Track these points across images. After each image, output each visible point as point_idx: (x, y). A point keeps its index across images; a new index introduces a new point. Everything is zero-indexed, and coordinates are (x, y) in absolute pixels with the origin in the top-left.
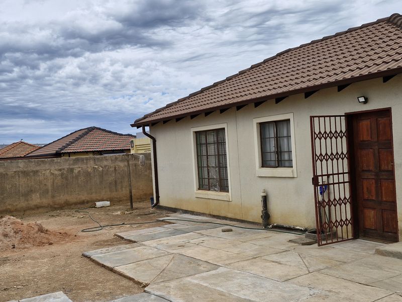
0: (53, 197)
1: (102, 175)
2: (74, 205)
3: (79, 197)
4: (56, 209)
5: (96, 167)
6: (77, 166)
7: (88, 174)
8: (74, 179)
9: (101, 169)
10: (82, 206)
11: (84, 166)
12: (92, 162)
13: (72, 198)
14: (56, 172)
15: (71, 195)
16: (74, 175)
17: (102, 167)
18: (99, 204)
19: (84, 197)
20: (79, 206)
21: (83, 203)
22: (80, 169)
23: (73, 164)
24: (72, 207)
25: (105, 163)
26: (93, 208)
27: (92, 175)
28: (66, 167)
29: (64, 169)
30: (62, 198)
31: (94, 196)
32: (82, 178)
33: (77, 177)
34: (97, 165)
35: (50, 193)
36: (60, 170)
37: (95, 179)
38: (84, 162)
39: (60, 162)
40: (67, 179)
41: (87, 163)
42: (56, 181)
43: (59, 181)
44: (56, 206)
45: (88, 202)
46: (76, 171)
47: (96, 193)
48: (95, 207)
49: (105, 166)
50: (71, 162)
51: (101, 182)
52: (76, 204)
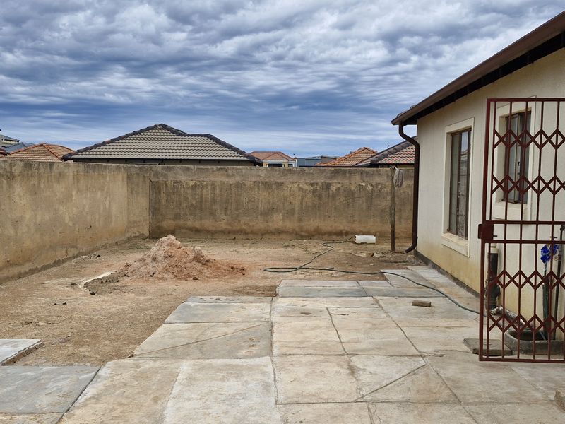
0: (300, 220)
1: (371, 197)
2: (326, 235)
3: (336, 225)
4: (302, 237)
5: (363, 184)
6: (336, 181)
7: (350, 194)
8: (330, 199)
9: (370, 188)
10: (338, 238)
11: (346, 182)
12: (357, 177)
13: (326, 225)
14: (307, 187)
15: (324, 220)
16: (331, 194)
17: (372, 185)
18: (359, 238)
19: (342, 225)
20: (334, 237)
21: (340, 234)
22: (339, 186)
23: (331, 178)
24: (325, 237)
25: (377, 180)
26: (352, 244)
27: (356, 196)
28: (320, 181)
29: (317, 184)
30: (312, 223)
31: (356, 226)
32: (341, 199)
33: (334, 197)
34: (364, 182)
35: (296, 216)
36: (312, 185)
37: (361, 202)
38: (346, 176)
39: (312, 174)
40: (320, 197)
41: (350, 177)
42: (305, 200)
43: (309, 199)
44: (303, 234)
45: (347, 234)
46: (333, 188)
47: (360, 222)
48: (354, 242)
49: (377, 184)
50: (329, 175)
51: (369, 208)
52: (330, 234)
